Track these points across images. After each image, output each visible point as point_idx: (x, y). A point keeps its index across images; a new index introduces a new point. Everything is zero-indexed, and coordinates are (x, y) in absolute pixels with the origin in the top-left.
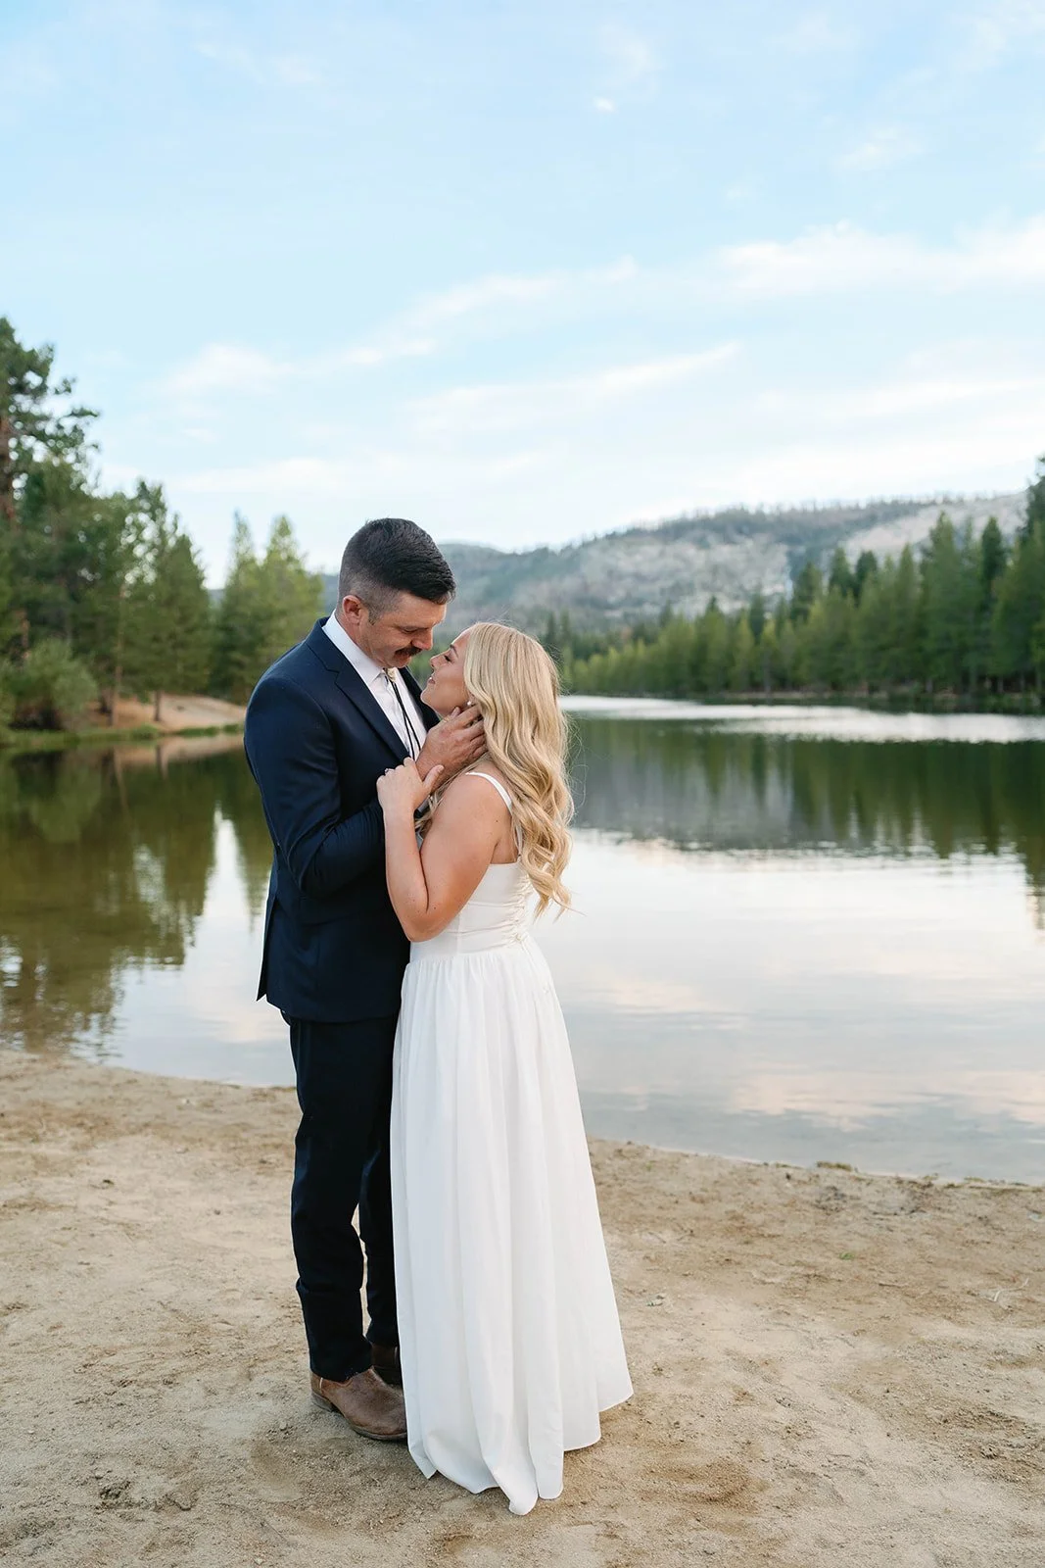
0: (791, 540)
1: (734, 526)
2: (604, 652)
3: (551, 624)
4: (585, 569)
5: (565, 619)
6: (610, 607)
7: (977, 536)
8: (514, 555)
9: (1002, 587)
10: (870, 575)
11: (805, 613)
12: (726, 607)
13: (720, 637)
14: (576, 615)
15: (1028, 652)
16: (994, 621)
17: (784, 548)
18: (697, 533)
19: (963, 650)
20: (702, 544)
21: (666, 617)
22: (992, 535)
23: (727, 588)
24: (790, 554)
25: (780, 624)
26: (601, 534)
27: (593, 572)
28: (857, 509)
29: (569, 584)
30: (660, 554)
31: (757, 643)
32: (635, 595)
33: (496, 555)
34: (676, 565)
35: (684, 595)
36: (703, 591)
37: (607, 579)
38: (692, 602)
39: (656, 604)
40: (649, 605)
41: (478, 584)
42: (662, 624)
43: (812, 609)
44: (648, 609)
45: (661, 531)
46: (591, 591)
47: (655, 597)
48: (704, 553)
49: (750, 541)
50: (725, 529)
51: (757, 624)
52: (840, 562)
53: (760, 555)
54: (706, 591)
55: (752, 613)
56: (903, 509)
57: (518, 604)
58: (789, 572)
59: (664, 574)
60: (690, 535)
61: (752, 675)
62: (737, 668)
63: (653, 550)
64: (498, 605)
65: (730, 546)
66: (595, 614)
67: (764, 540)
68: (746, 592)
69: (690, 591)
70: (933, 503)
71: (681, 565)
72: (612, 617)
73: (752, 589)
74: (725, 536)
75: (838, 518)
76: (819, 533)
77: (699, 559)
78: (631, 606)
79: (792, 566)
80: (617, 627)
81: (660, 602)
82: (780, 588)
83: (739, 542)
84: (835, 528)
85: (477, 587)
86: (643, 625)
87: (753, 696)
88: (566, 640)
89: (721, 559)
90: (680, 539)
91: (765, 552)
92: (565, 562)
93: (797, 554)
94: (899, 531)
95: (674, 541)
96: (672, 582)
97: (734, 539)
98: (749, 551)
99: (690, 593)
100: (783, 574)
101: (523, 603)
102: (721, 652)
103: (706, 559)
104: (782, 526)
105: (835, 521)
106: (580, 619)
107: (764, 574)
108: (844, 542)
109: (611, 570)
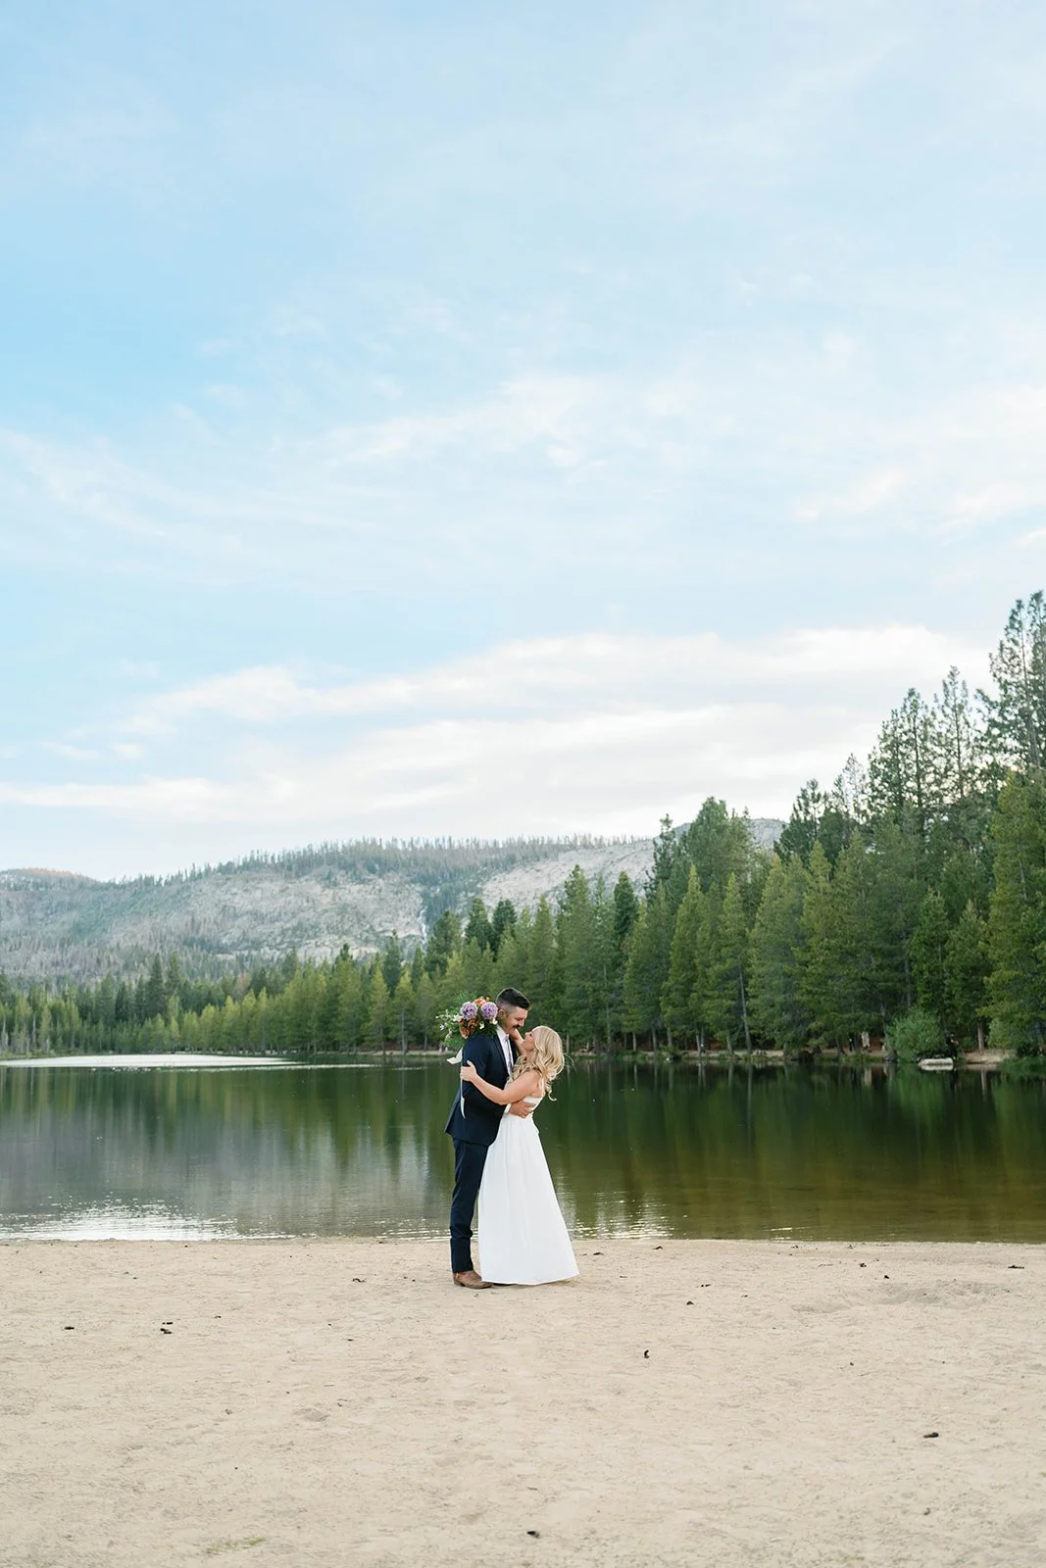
0: (426, 880)
1: (364, 862)
2: (222, 1003)
3: (156, 970)
4: (194, 905)
5: (173, 962)
6: (223, 950)
7: (610, 893)
8: (111, 886)
9: (635, 943)
10: (508, 926)
11: (444, 965)
12: (354, 953)
13: (353, 988)
14: (185, 957)
15: (657, 1012)
16: (626, 979)
17: (419, 888)
18: (325, 869)
19: (599, 1006)
20: (329, 881)
21: (290, 965)
22: (624, 891)
23: (356, 931)
24: (424, 895)
25: (416, 976)
26: (214, 865)
27: (205, 908)
28: (495, 849)
29: (176, 921)
30: (282, 891)
31: (392, 995)
32: (252, 936)
33: (90, 885)
34: (299, 903)
35: (309, 937)
36: (329, 933)
37: (220, 917)
38: (317, 946)
39: (276, 947)
40: (267, 948)
41: (65, 918)
42: (285, 971)
43: (449, 961)
44: (267, 953)
45: (282, 865)
46: (201, 930)
47: (275, 939)
48: (332, 892)
49: (381, 880)
50: (353, 865)
51: (392, 976)
52: (478, 911)
53: (392, 895)
54: (334, 933)
55: (387, 963)
56: (543, 850)
57: (113, 943)
58: (424, 915)
59: (286, 914)
60: (315, 871)
61: (387, 1031)
62: (371, 1023)
63: (274, 887)
64: (89, 944)
65: (359, 884)
66: (206, 957)
67: (396, 880)
68: (377, 935)
69: (315, 934)
70: (573, 847)
71: (305, 904)
72: (224, 961)
73: (383, 932)
74: (355, 873)
75: (476, 858)
76: (456, 873)
77: (325, 897)
78: (246, 948)
79: (426, 907)
80: (232, 972)
81: (280, 944)
82: (413, 932)
83: (370, 880)
84: (473, 868)
85: (63, 923)
86: (263, 975)
87: (388, 1053)
88: (174, 987)
89: (350, 898)
90: (304, 874)
91: (397, 893)
92: (173, 897)
93: (432, 895)
94: (539, 874)
95: (298, 876)
96: (294, 922)
97: (363, 877)
98: (380, 891)
99: (315, 936)
100: (418, 916)
101: (118, 945)
102: (353, 1004)
103: (334, 899)
104: (416, 864)
105: (471, 860)
106: (188, 963)
107: (398, 916)
108: (483, 884)
109: (225, 906)
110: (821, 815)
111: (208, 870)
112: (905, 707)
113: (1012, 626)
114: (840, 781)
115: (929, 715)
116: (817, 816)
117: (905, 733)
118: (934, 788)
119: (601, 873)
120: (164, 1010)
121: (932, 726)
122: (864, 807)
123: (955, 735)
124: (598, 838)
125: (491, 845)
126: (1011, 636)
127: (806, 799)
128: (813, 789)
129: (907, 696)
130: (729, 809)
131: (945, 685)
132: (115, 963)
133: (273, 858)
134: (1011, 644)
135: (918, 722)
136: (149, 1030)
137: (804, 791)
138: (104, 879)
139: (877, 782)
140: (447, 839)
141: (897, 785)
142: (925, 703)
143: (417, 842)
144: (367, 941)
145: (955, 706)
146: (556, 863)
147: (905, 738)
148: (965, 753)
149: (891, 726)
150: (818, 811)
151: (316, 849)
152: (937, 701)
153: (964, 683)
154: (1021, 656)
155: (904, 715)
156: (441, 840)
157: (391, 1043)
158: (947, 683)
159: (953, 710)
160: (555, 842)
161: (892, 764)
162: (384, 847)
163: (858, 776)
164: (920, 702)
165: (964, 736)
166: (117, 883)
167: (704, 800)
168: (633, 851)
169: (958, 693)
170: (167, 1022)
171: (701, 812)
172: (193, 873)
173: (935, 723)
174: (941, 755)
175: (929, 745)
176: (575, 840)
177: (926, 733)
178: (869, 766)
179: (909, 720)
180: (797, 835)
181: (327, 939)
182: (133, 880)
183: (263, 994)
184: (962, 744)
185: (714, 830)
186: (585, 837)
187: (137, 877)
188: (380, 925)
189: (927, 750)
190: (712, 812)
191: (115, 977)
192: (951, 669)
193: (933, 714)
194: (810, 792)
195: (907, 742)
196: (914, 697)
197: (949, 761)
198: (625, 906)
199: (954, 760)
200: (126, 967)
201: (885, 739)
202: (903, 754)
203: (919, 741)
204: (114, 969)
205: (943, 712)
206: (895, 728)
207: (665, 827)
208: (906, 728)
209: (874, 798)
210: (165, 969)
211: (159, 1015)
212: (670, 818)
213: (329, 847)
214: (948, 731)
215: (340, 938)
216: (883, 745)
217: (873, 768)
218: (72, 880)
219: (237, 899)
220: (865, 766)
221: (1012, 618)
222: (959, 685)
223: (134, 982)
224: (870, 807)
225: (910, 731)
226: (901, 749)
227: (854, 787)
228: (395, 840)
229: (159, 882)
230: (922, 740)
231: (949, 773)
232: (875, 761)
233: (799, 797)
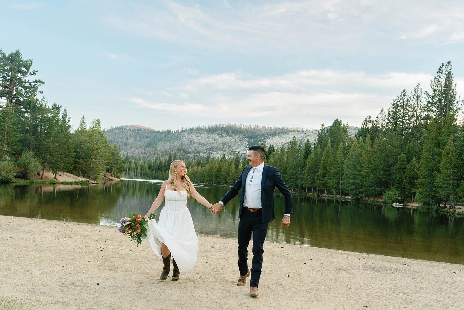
0: (249, 137)
1: (232, 130)
3: (170, 156)
4: (182, 139)
5: (175, 155)
6: (189, 153)
7: (303, 146)
8: (159, 132)
9: (309, 161)
10: (272, 153)
12: (227, 157)
13: (225, 167)
14: (179, 154)
15: (314, 182)
16: (305, 171)
18: (220, 132)
19: (297, 178)
20: (221, 135)
21: (208, 159)
22: (308, 145)
23: (228, 151)
24: (248, 142)
26: (188, 128)
27: (185, 140)
28: (270, 130)
29: (177, 144)
30: (207, 137)
31: (237, 170)
32: (198, 150)
33: (153, 131)
34: (212, 141)
35: (214, 151)
36: (220, 150)
37: (189, 143)
38: (216, 154)
39: (205, 153)
40: (202, 153)
41: (145, 140)
42: (207, 160)
44: (202, 155)
45: (208, 129)
46: (184, 147)
47: (204, 151)
48: (222, 139)
49: (236, 136)
50: (228, 131)
51: (237, 164)
53: (239, 141)
54: (221, 151)
55: (236, 160)
56: (285, 131)
57: (159, 149)
59: (208, 144)
60: (217, 132)
62: (230, 177)
63: (205, 136)
64: (152, 148)
65: (230, 137)
66: (184, 155)
67: (241, 136)
68: (233, 152)
69: (216, 150)
70: (294, 131)
71: (214, 142)
72: (190, 156)
73: (235, 151)
74: (229, 134)
76: (258, 136)
77: (220, 140)
78: (196, 153)
79: (249, 145)
80: (191, 159)
81: (206, 153)
82: (244, 152)
83: (233, 136)
84: (263, 135)
85: (145, 141)
86: (200, 160)
89: (227, 141)
90: (214, 133)
91: (240, 140)
92: (176, 136)
93: (251, 142)
94: (283, 138)
95: (212, 133)
96: (210, 147)
97: (231, 135)
98: (236, 139)
99: (216, 151)
101: (160, 149)
102: (225, 172)
103: (222, 141)
104: (247, 132)
105: (263, 133)
106: (179, 156)
107: (240, 147)
108: (266, 140)
109: (191, 140)
110: (371, 127)
111: (186, 130)
112: (401, 95)
113: (439, 72)
114: (378, 117)
115: (409, 98)
116: (369, 127)
117: (400, 103)
118: (408, 121)
119: (302, 139)
121: (409, 102)
122: (384, 125)
123: (416, 105)
124: (302, 129)
126: (439, 75)
127: (367, 122)
128: (369, 119)
129: (402, 92)
130: (342, 123)
131: (415, 89)
132: (159, 154)
133: (205, 127)
134: (438, 77)
135: (405, 100)
137: (366, 119)
138: (157, 130)
139: (389, 118)
140: (256, 125)
141: (396, 119)
142: (408, 94)
143: (248, 126)
144: (231, 154)
145: (417, 96)
146: (288, 135)
147: (400, 105)
148: (419, 111)
149: (396, 101)
150: (370, 125)
151: (218, 126)
152: (412, 94)
154: (441, 82)
155: (401, 98)
156: (255, 126)
158: (416, 88)
159: (417, 97)
160: (288, 129)
161: (395, 113)
162: (238, 127)
163: (384, 116)
164: (406, 94)
165: (419, 106)
166: (161, 131)
167: (335, 120)
168: (312, 133)
169: (419, 92)
171: (334, 123)
172: (182, 130)
173: (410, 101)
174: (411, 111)
175: (408, 108)
176: (295, 128)
177: (407, 104)
178: (388, 113)
179: (402, 99)
180: (362, 133)
181: (219, 152)
182: (165, 131)
183: (200, 167)
184: (418, 108)
185: (337, 129)
186: (298, 128)
187: (166, 130)
188: (235, 149)
189: (407, 109)
190: (337, 123)
191: (158, 158)
192: (418, 84)
193: (410, 98)
194: (368, 119)
195: (401, 106)
196: (404, 92)
197: (413, 113)
198: (308, 150)
199: (415, 113)
200: (162, 155)
201: (394, 105)
202: (399, 110)
203: (404, 106)
204: (158, 156)
205: (414, 98)
206: (397, 101)
207: (322, 127)
208: (401, 102)
209: (388, 123)
210: (173, 157)
212: (324, 124)
213: (222, 125)
214: (414, 104)
215: (223, 152)
216: (393, 107)
217: (389, 113)
218: (148, 130)
219: (194, 139)
220: (386, 113)
221: (440, 69)
222: (420, 90)
223: (164, 160)
224: (386, 125)
225: (402, 103)
226: (398, 108)
227: (382, 119)
228: (241, 125)
229: (172, 132)
230: (405, 106)
231: (413, 117)
232: (390, 111)
233: (364, 121)
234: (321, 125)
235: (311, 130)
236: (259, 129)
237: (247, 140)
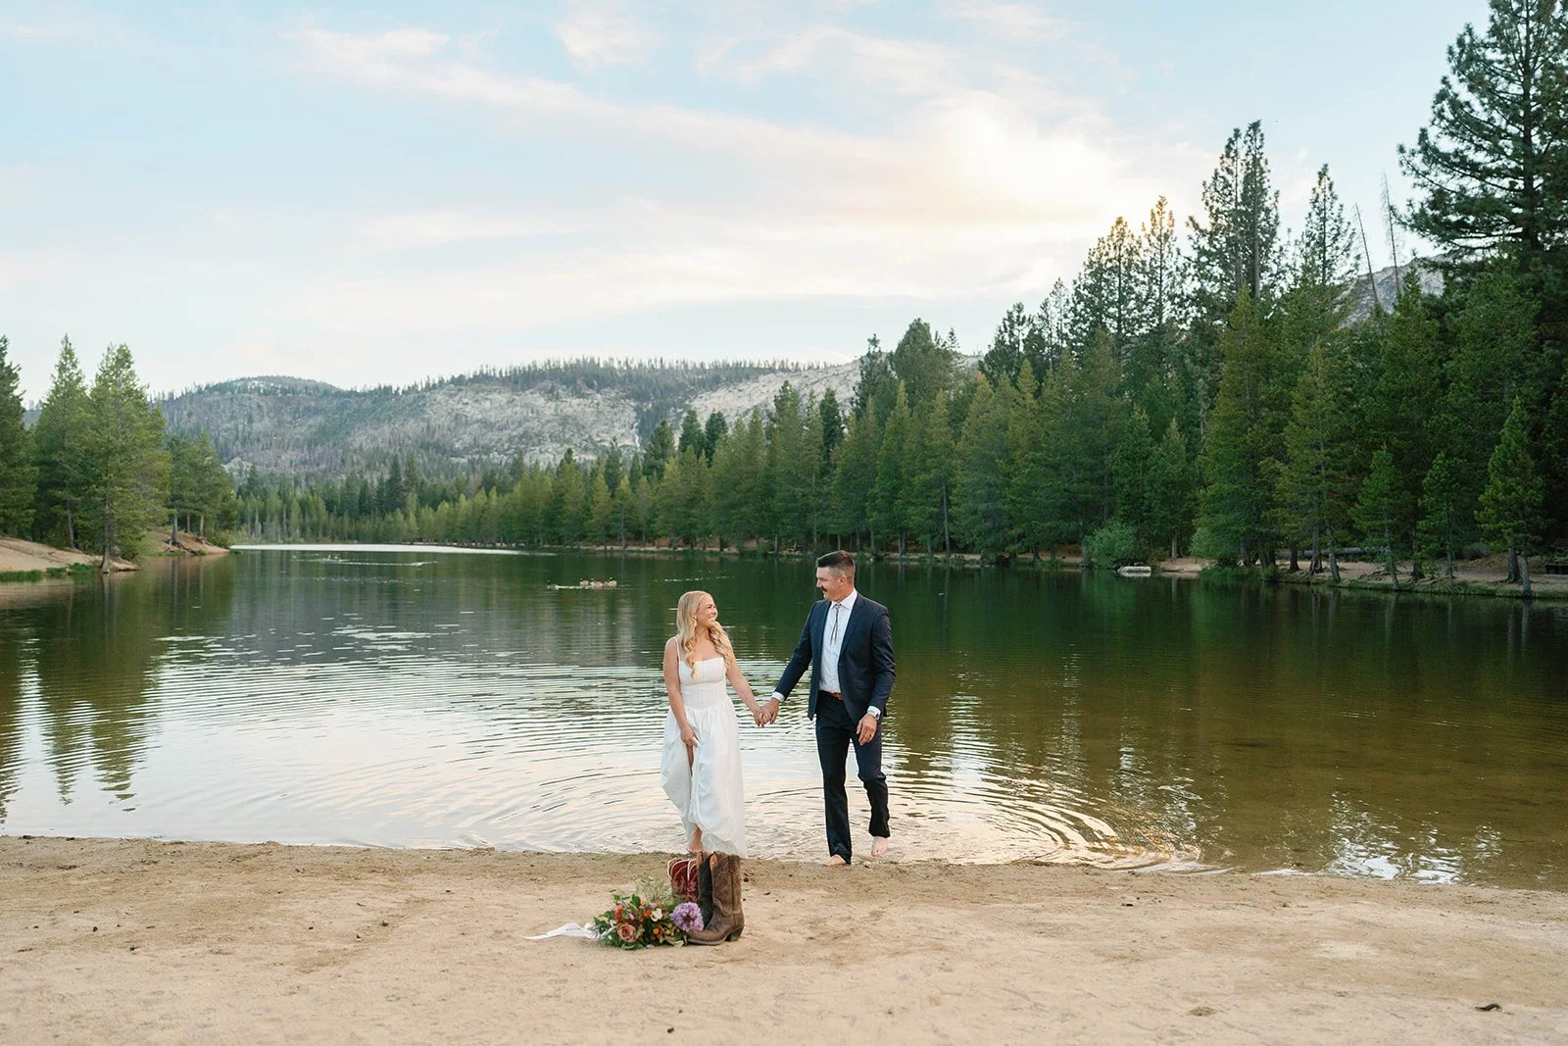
0: (639, 396)
1: (584, 378)
2: (455, 500)
3: (395, 467)
4: (429, 413)
5: (410, 464)
6: (456, 454)
7: (817, 407)
8: (352, 394)
10: (719, 436)
11: (659, 470)
12: (576, 458)
13: (576, 488)
14: (421, 459)
15: (862, 517)
16: (833, 486)
18: (548, 384)
19: (807, 510)
20: (552, 394)
21: (517, 468)
22: (829, 405)
23: (576, 440)
24: (637, 410)
25: (634, 479)
26: (447, 378)
27: (438, 414)
28: (702, 370)
29: (413, 427)
30: (509, 402)
31: (613, 496)
32: (482, 442)
33: (333, 392)
34: (525, 413)
35: (534, 445)
36: (552, 441)
37: (453, 424)
38: (541, 453)
39: (504, 452)
40: (496, 453)
41: (311, 422)
42: (513, 473)
43: (667, 465)
44: (495, 457)
45: (509, 378)
46: (436, 436)
47: (503, 445)
48: (554, 404)
49: (599, 395)
50: (574, 380)
51: (612, 480)
52: (692, 422)
53: (608, 409)
54: (557, 441)
55: (608, 466)
56: (745, 372)
57: (357, 445)
58: (637, 427)
59: (513, 423)
60: (540, 385)
61: (607, 528)
62: (593, 521)
63: (502, 398)
64: (335, 445)
65: (579, 397)
66: (440, 460)
67: (613, 395)
68: (594, 444)
69: (539, 441)
70: (772, 370)
71: (530, 415)
72: (458, 463)
73: (600, 441)
74: (575, 388)
75: (684, 377)
76: (667, 390)
77: (548, 409)
78: (477, 453)
79: (639, 421)
80: (464, 473)
81: (507, 450)
82: (628, 442)
83: (588, 395)
84: (682, 386)
85: (310, 426)
86: (493, 474)
87: (609, 548)
88: (412, 485)
89: (570, 410)
90: (529, 388)
91: (613, 407)
92: (409, 405)
93: (645, 410)
94: (741, 394)
95: (524, 390)
96: (521, 431)
97: (582, 392)
98: (598, 404)
99: (539, 443)
100: (632, 428)
101: (361, 444)
102: (577, 503)
103: (556, 410)
104: (631, 381)
105: (680, 380)
106: (424, 464)
107: (614, 427)
108: (690, 401)
109: (457, 415)
110: (1025, 337)
111: (441, 382)
112: (1112, 235)
113: (1228, 156)
114: (1046, 304)
115: (1134, 243)
116: (1021, 338)
117: (1110, 260)
118: (1134, 315)
120: (403, 505)
121: (1137, 254)
122: (1066, 330)
123: (1159, 263)
125: (698, 366)
126: (1226, 165)
127: (1012, 321)
128: (1019, 312)
129: (1115, 224)
130: (932, 332)
131: (1153, 214)
132: (358, 463)
133: (500, 373)
134: (1224, 173)
135: (1123, 249)
136: (390, 522)
137: (1010, 314)
138: (346, 387)
139: (1080, 307)
140: (659, 360)
141: (1098, 310)
142: (1132, 232)
143: (632, 362)
144: (586, 449)
145: (1160, 236)
146: (757, 384)
147: (1109, 265)
148: (1166, 281)
149: (1097, 253)
150: (1021, 333)
151: (540, 366)
152: (1144, 230)
153: (1171, 213)
154: (1234, 186)
155: (1111, 243)
156: (653, 361)
157: (611, 538)
158: (1155, 212)
159: (1159, 239)
160: (755, 366)
161: (1095, 289)
162: (602, 365)
163: (1064, 301)
164: (1127, 230)
165: (1167, 265)
166: (358, 391)
167: (911, 322)
168: (825, 375)
169: (1166, 222)
170: (406, 516)
171: (908, 332)
172: (428, 384)
173: (1141, 251)
174: (1143, 283)
175: (1132, 273)
176: (774, 364)
177: (1130, 261)
178: (1073, 292)
179: (1115, 248)
180: (1001, 357)
181: (550, 446)
182: (372, 389)
183: (493, 493)
184: (1165, 272)
185: (919, 349)
186: (782, 362)
187: (377, 387)
189: (1130, 277)
190: (918, 333)
191: (358, 475)
192: (1160, 199)
193: (1139, 242)
194: (1015, 314)
195: (1111, 269)
196: (1121, 226)
197: (1150, 288)
198: (831, 420)
199: (1155, 287)
200: (368, 467)
201: (1090, 266)
202: (1106, 280)
203: (1123, 269)
204: (357, 468)
205: (1149, 241)
206: (1101, 255)
207: (872, 347)
208: (1112, 255)
209: (1075, 322)
210: (403, 469)
211: (398, 509)
212: (877, 338)
213: (552, 364)
214: (1152, 259)
215: (563, 445)
216: (1088, 272)
217: (1077, 293)
218: (317, 387)
219: (468, 408)
220: (1070, 291)
221: (1228, 147)
222: (1166, 215)
223: (375, 480)
224: (1071, 331)
225: (1115, 258)
226: (1105, 276)
227: (1059, 310)
228: (612, 359)
229: (396, 392)
230: (1126, 268)
231: (1150, 300)
232: (1079, 287)
233: (1005, 319)
234: (869, 340)
235: (822, 366)
236: (667, 370)
237: (633, 404)
